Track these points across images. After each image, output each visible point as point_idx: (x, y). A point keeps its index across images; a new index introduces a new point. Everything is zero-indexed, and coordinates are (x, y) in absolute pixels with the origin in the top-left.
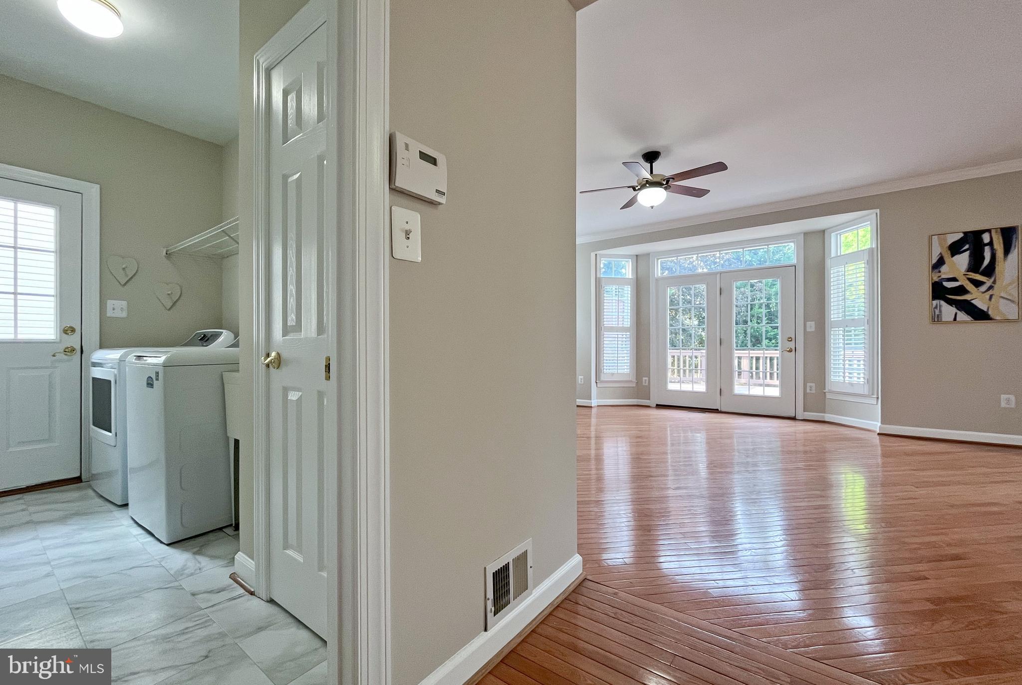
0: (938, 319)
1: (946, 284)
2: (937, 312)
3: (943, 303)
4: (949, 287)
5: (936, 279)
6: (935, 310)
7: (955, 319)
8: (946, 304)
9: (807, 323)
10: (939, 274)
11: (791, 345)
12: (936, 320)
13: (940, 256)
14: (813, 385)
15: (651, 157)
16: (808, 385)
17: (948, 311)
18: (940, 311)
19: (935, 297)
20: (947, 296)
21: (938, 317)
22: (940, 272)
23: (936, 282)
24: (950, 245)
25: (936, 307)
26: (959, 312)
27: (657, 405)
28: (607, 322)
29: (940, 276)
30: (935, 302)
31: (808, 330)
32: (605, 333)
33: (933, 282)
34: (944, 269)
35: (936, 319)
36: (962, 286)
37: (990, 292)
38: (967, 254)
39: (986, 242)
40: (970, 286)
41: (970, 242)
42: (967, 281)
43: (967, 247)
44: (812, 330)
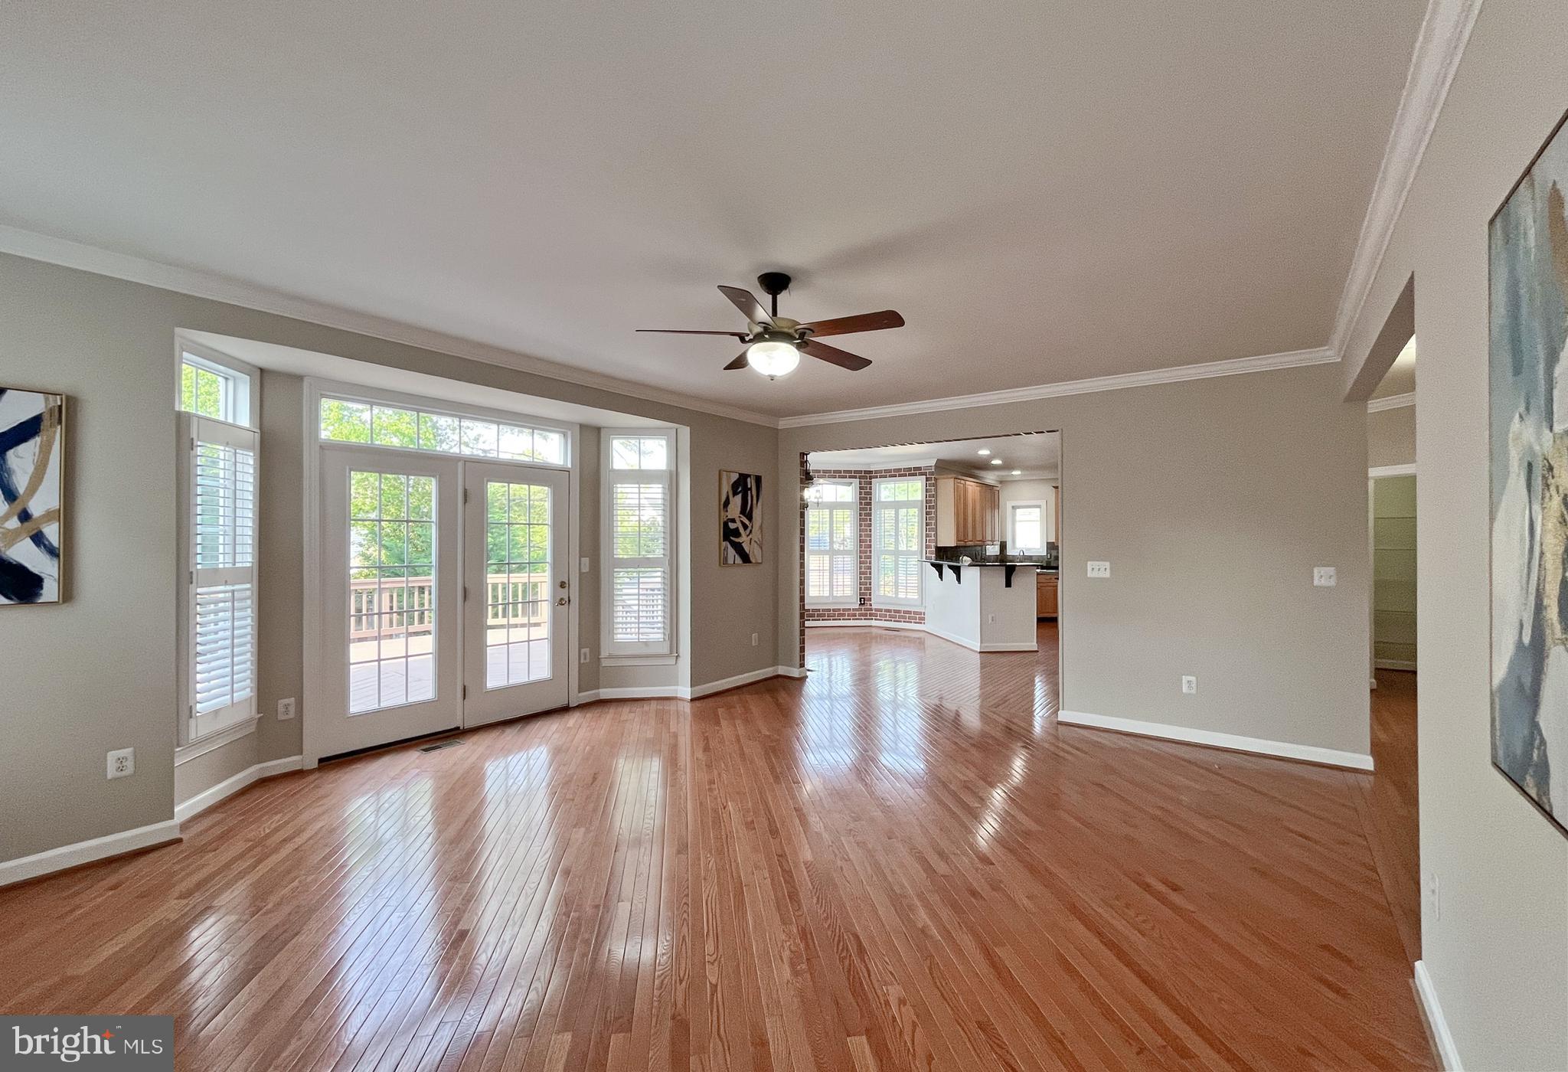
3: (728, 544)
5: (725, 519)
6: (725, 552)
8: (730, 546)
9: (582, 559)
11: (565, 593)
13: (727, 494)
14: (587, 650)
15: (776, 282)
16: (582, 651)
18: (727, 554)
20: (731, 538)
22: (727, 511)
25: (725, 549)
26: (736, 554)
27: (322, 761)
29: (727, 516)
30: (725, 543)
34: (729, 508)
35: (724, 561)
36: (737, 529)
37: (750, 536)
38: (740, 495)
39: (749, 486)
40: (741, 530)
41: (741, 485)
42: (741, 525)
43: (740, 489)
44: (587, 569)
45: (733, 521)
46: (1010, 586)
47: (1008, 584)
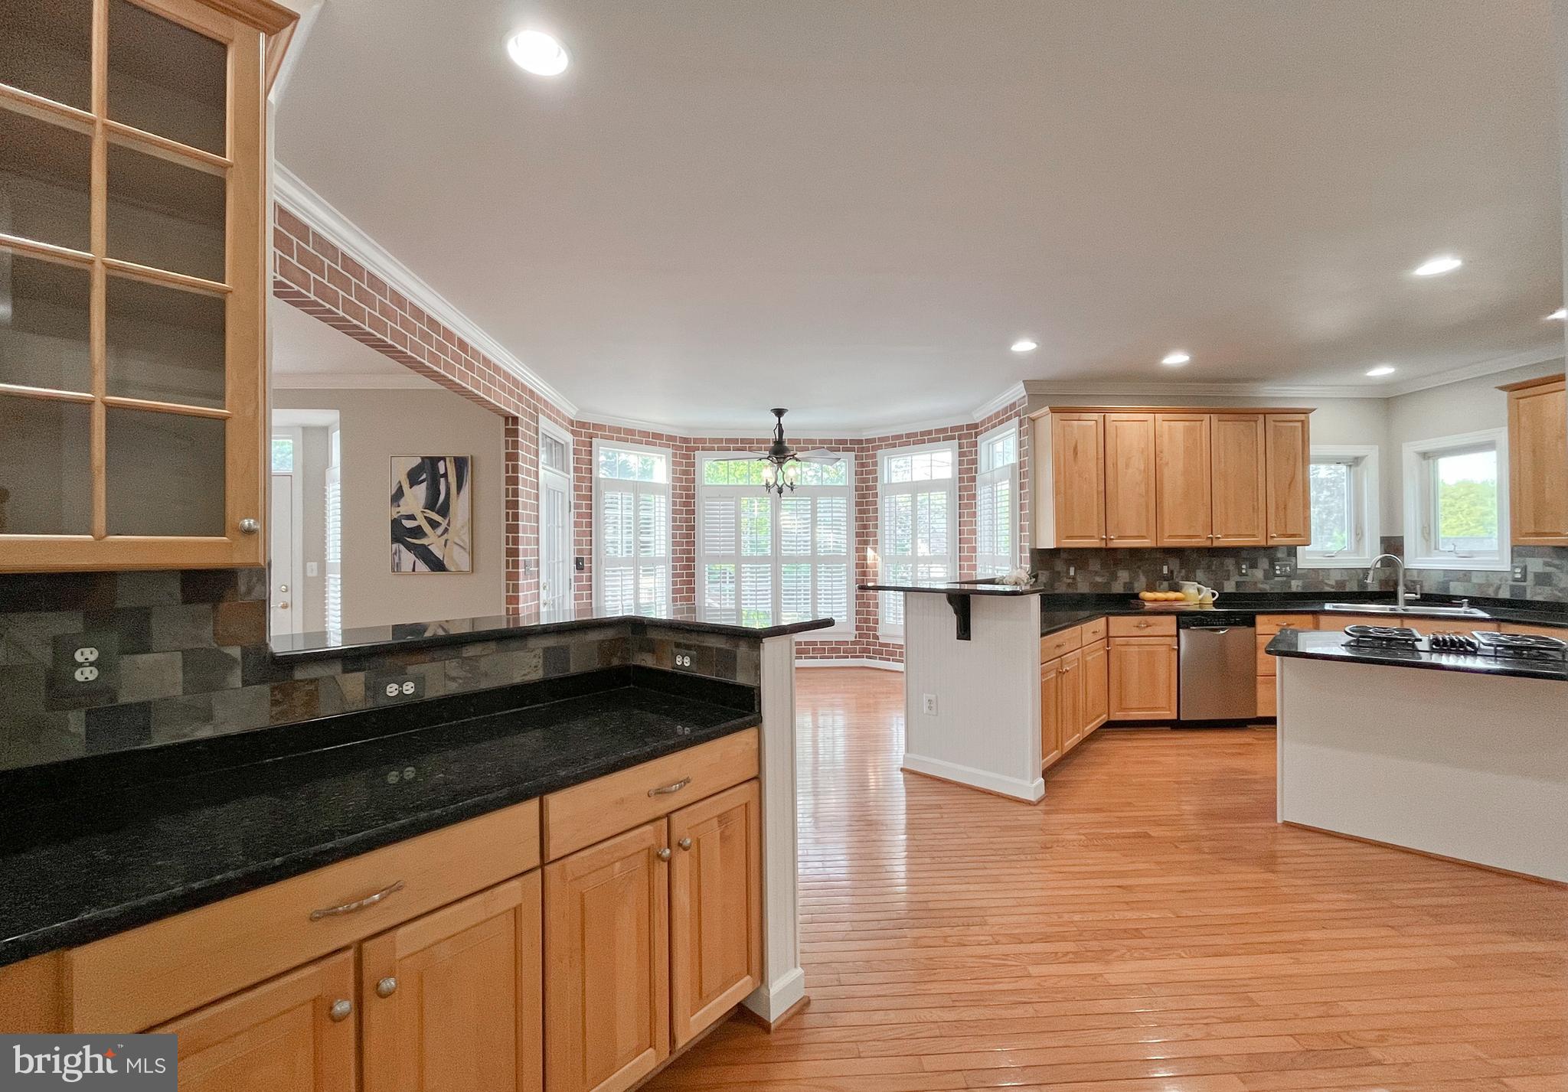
1: (404, 523)
2: (396, 559)
3: (402, 547)
4: (408, 527)
5: (396, 516)
6: (394, 556)
7: (414, 570)
8: (405, 549)
9: (309, 563)
10: (398, 510)
11: (286, 597)
12: (395, 569)
13: (399, 486)
17: (408, 558)
18: (400, 559)
19: (394, 540)
20: (408, 539)
21: (398, 565)
22: (399, 506)
23: (395, 519)
24: (408, 473)
25: (395, 553)
26: (417, 560)
29: (399, 512)
30: (395, 546)
31: (309, 574)
33: (392, 519)
34: (403, 503)
35: (396, 567)
36: (419, 527)
37: (445, 536)
38: (424, 485)
39: (442, 471)
40: (427, 528)
41: (427, 471)
42: (425, 521)
43: (424, 476)
44: (315, 574)
45: (412, 517)
46: (969, 638)
47: (964, 631)
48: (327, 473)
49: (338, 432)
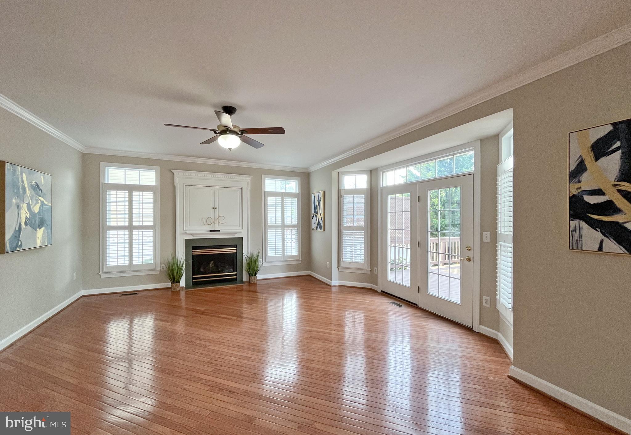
0: (577, 247)
1: (587, 198)
2: (576, 237)
3: (583, 224)
4: (592, 203)
5: (575, 192)
6: (574, 233)
7: (601, 249)
8: (588, 226)
9: (484, 233)
10: (579, 185)
11: (470, 254)
12: (575, 247)
13: (580, 160)
14: (488, 298)
16: (484, 297)
17: (591, 237)
18: (581, 236)
19: (574, 215)
20: (589, 215)
21: (577, 243)
22: (579, 182)
23: (574, 196)
24: (592, 145)
25: (575, 230)
27: (382, 291)
28: (345, 223)
29: (580, 188)
30: (574, 223)
31: (485, 240)
32: (344, 231)
33: (571, 196)
34: (585, 177)
35: (575, 245)
36: (609, 202)
40: (620, 201)
42: (618, 194)
44: (488, 240)
45: (599, 192)
48: (498, 167)
49: (513, 128)
